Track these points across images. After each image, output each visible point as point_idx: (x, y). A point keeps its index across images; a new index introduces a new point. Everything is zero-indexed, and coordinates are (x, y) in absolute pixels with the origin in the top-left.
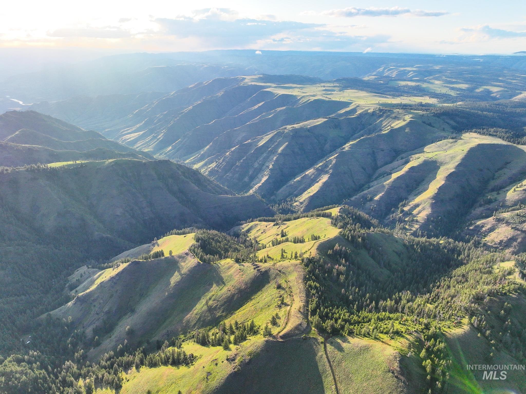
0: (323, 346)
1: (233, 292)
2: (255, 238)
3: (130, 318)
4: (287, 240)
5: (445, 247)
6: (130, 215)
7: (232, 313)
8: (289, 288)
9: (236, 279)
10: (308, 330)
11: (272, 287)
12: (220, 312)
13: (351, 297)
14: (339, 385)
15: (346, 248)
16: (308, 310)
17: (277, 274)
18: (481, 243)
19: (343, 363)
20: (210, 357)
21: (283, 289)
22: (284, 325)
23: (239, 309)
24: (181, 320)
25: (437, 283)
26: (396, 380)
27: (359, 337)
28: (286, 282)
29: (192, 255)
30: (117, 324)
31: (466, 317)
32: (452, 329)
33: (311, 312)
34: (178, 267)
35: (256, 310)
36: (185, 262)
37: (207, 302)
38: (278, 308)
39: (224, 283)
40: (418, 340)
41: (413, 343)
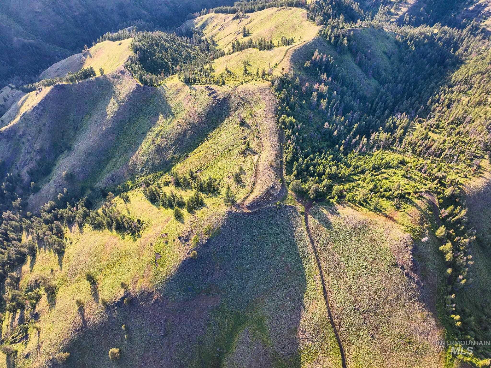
0: (303, 217)
1: (185, 128)
2: (211, 37)
3: (67, 158)
4: (250, 45)
5: (440, 39)
6: (54, 11)
7: (186, 155)
8: (256, 125)
9: (187, 108)
10: (283, 195)
11: (233, 122)
12: (171, 154)
13: (335, 133)
14: (325, 275)
15: (327, 56)
16: (281, 162)
17: (239, 104)
18: (479, 29)
19: (331, 246)
20: (160, 227)
21: (248, 127)
22: (250, 187)
23: (193, 150)
24: (126, 162)
25: (435, 95)
26: (406, 279)
27: (352, 205)
28: (252, 116)
29: (129, 73)
30: (54, 165)
31: (485, 156)
32: (470, 179)
33: (286, 165)
34: (114, 92)
35: (214, 154)
36: (121, 84)
37: (153, 142)
38: (242, 155)
39: (172, 114)
40: (432, 206)
41: (425, 213)
